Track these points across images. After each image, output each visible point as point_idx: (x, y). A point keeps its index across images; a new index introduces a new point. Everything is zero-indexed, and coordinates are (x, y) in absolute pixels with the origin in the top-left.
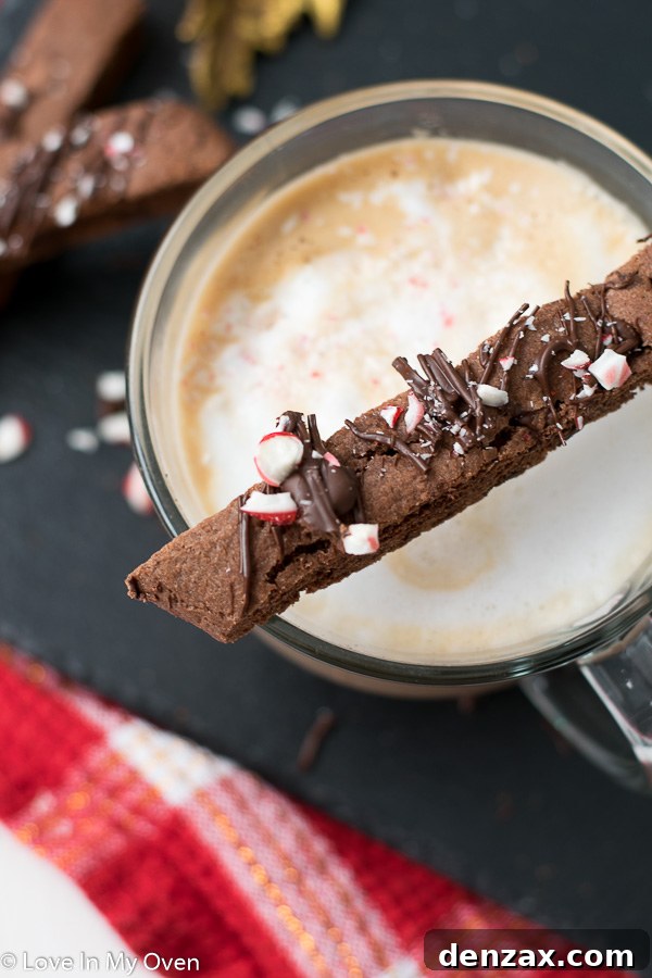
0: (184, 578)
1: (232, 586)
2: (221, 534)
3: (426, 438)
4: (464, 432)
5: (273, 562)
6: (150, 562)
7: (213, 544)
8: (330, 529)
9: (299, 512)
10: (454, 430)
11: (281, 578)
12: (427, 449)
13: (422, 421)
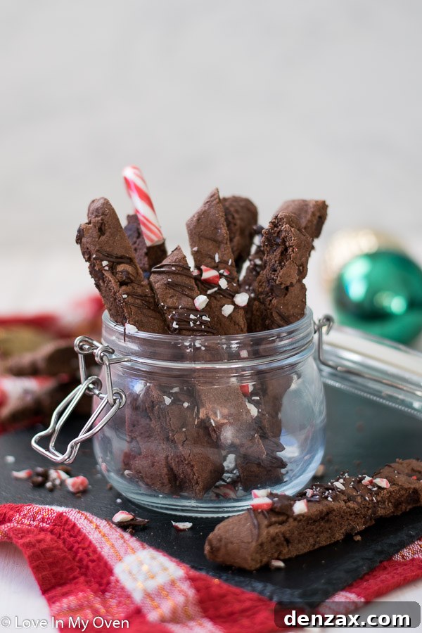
1: (251, 530)
9: (273, 503)
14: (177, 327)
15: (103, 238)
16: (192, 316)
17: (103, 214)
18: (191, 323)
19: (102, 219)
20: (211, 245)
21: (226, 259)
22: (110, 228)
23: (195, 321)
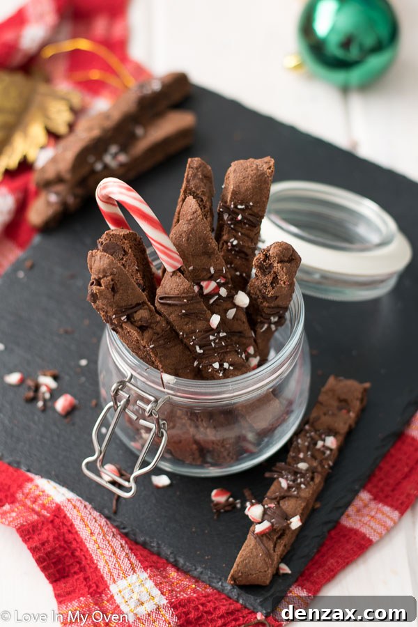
0: (248, 566)
1: (264, 560)
2: (252, 545)
3: (292, 488)
4: (302, 480)
5: (272, 546)
6: (235, 566)
7: (252, 549)
8: (285, 524)
9: (273, 525)
10: (299, 481)
11: (277, 549)
12: (295, 491)
13: (288, 484)
14: (202, 351)
15: (117, 297)
16: (212, 338)
17: (111, 274)
18: (212, 344)
19: (112, 280)
20: (204, 259)
21: (221, 268)
22: (121, 285)
23: (214, 340)
